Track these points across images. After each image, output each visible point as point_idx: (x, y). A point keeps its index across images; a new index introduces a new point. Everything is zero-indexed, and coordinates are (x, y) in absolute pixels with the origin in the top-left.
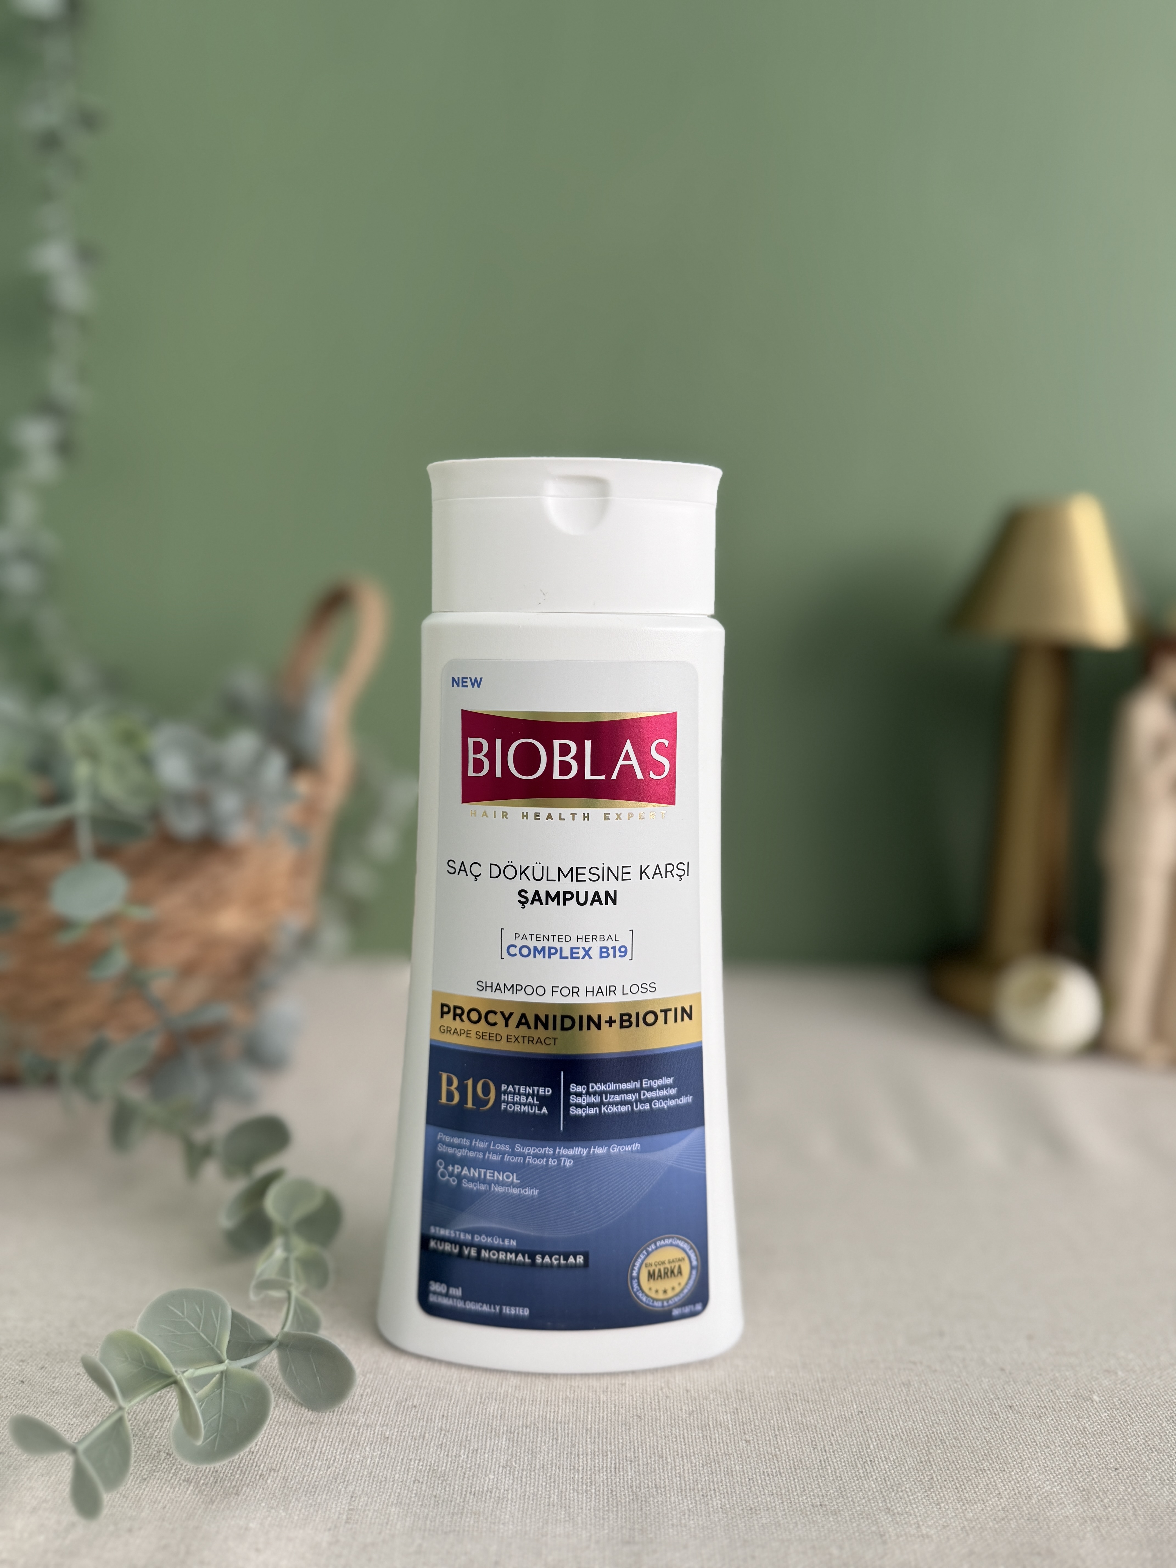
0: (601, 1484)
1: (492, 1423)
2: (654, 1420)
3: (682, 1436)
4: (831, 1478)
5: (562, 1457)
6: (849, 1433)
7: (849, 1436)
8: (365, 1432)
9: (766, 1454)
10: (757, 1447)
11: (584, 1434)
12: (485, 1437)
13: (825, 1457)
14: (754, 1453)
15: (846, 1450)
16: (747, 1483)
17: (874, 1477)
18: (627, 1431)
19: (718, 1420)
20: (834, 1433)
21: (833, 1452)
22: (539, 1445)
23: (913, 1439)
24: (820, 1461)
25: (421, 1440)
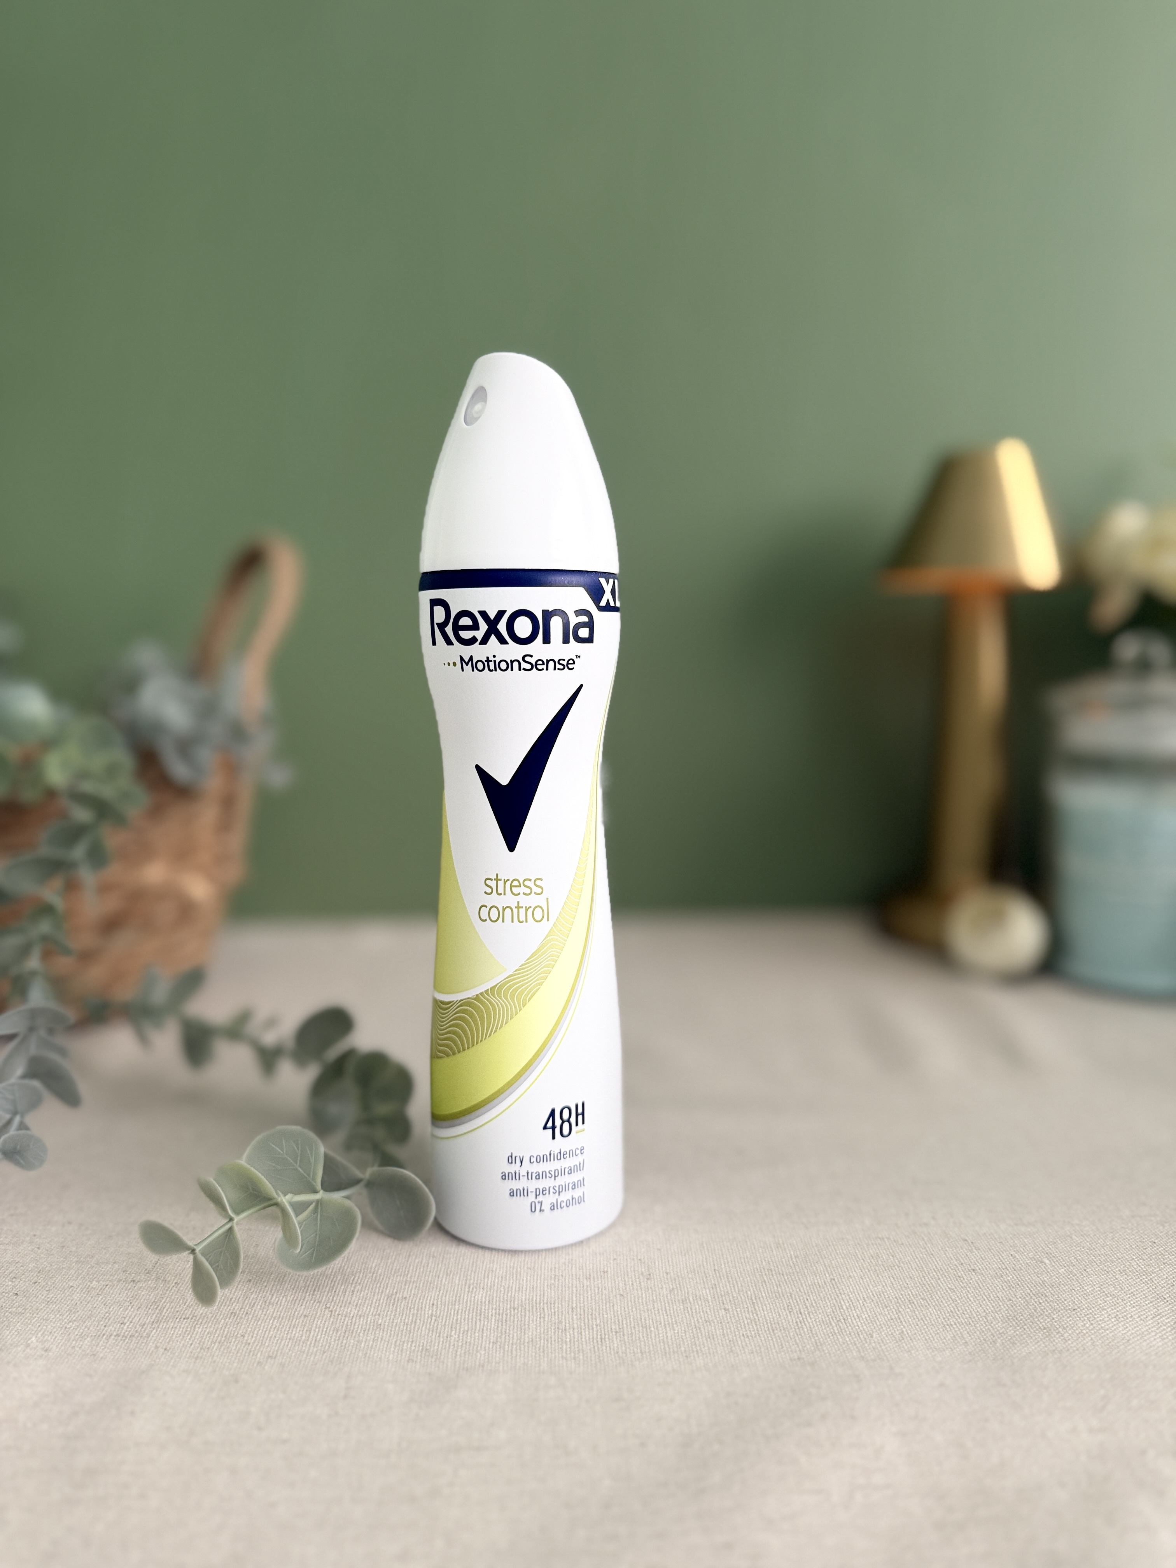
0: (589, 1351)
1: (481, 1308)
2: (636, 1298)
3: (664, 1309)
4: (808, 1336)
5: (550, 1332)
6: (822, 1297)
7: (823, 1300)
8: (357, 1321)
9: (745, 1319)
10: (736, 1314)
11: (570, 1312)
12: (474, 1319)
13: (801, 1319)
14: (733, 1319)
15: (821, 1311)
16: (728, 1343)
17: (848, 1332)
18: (612, 1308)
19: (698, 1294)
20: (808, 1298)
21: (808, 1313)
22: (527, 1323)
23: (883, 1300)
24: (797, 1322)
25: (413, 1325)
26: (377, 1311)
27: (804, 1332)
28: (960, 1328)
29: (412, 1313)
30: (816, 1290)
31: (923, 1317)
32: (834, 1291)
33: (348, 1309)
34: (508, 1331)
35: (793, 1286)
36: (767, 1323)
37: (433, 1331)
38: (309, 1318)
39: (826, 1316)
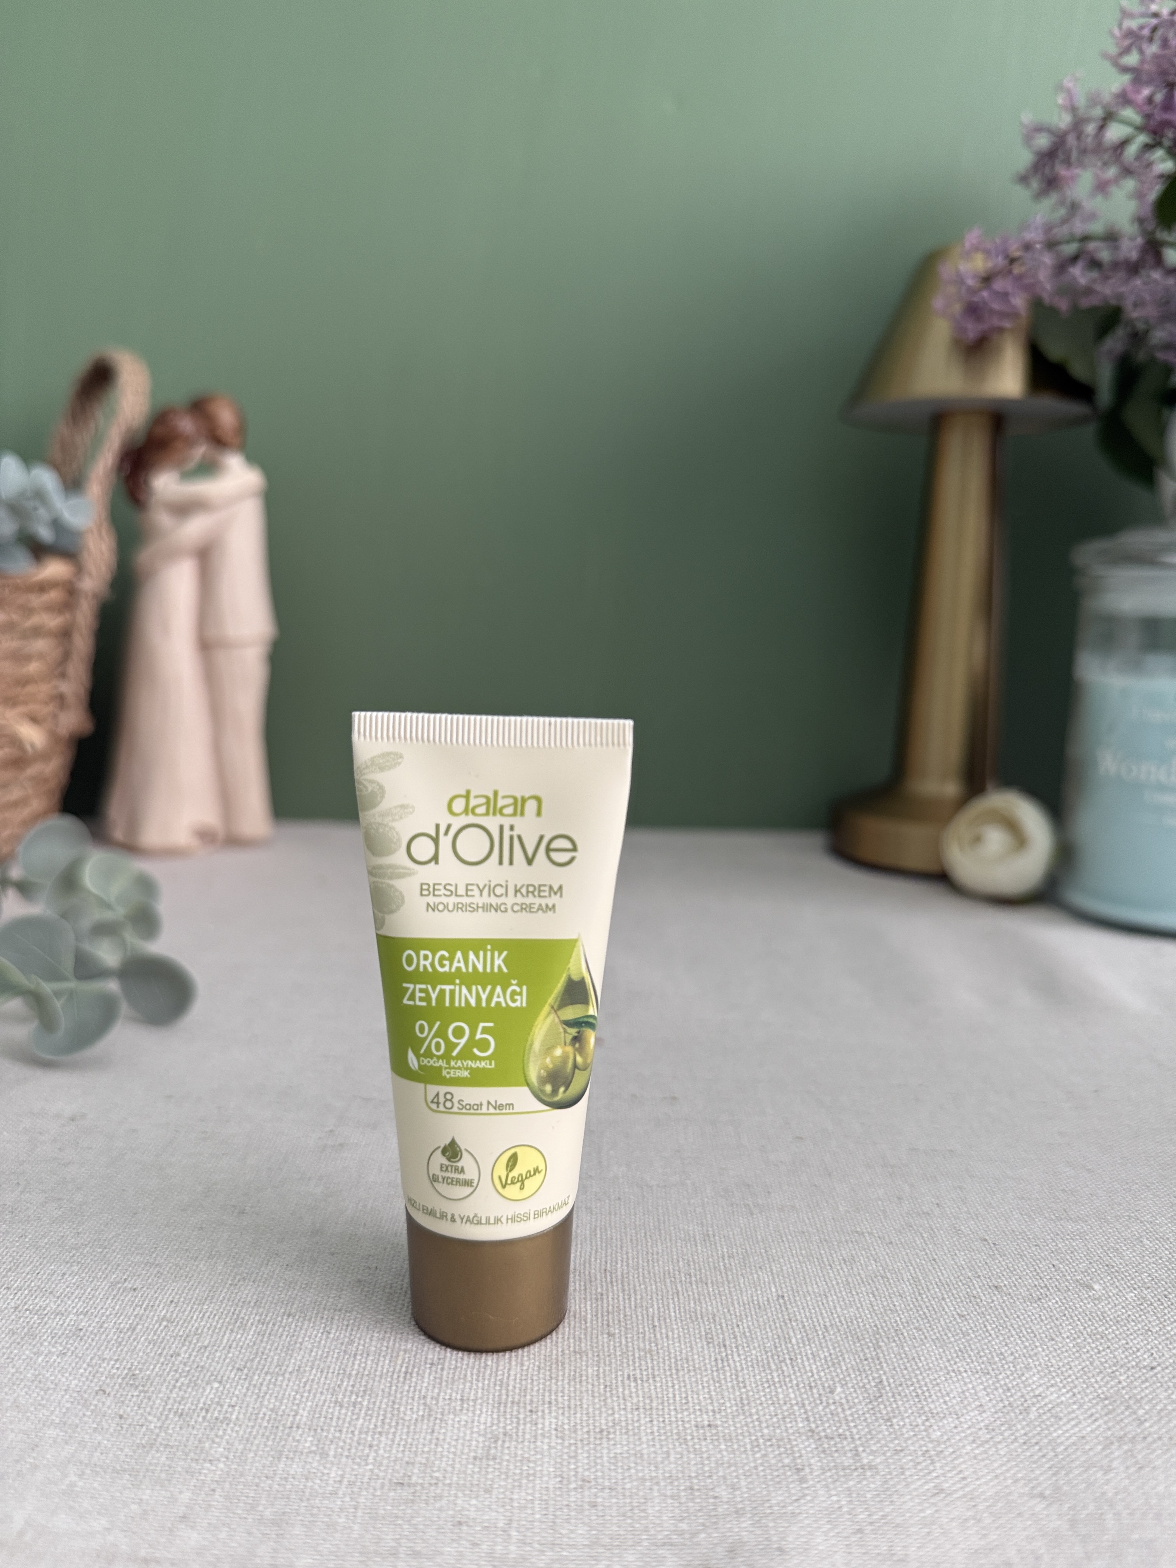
6: (762, 1324)
9: (636, 1351)
10: (624, 1342)
13: (724, 1354)
14: (618, 1349)
15: (756, 1345)
16: (602, 1391)
17: (795, 1382)
20: (740, 1323)
21: (737, 1347)
24: (716, 1360)
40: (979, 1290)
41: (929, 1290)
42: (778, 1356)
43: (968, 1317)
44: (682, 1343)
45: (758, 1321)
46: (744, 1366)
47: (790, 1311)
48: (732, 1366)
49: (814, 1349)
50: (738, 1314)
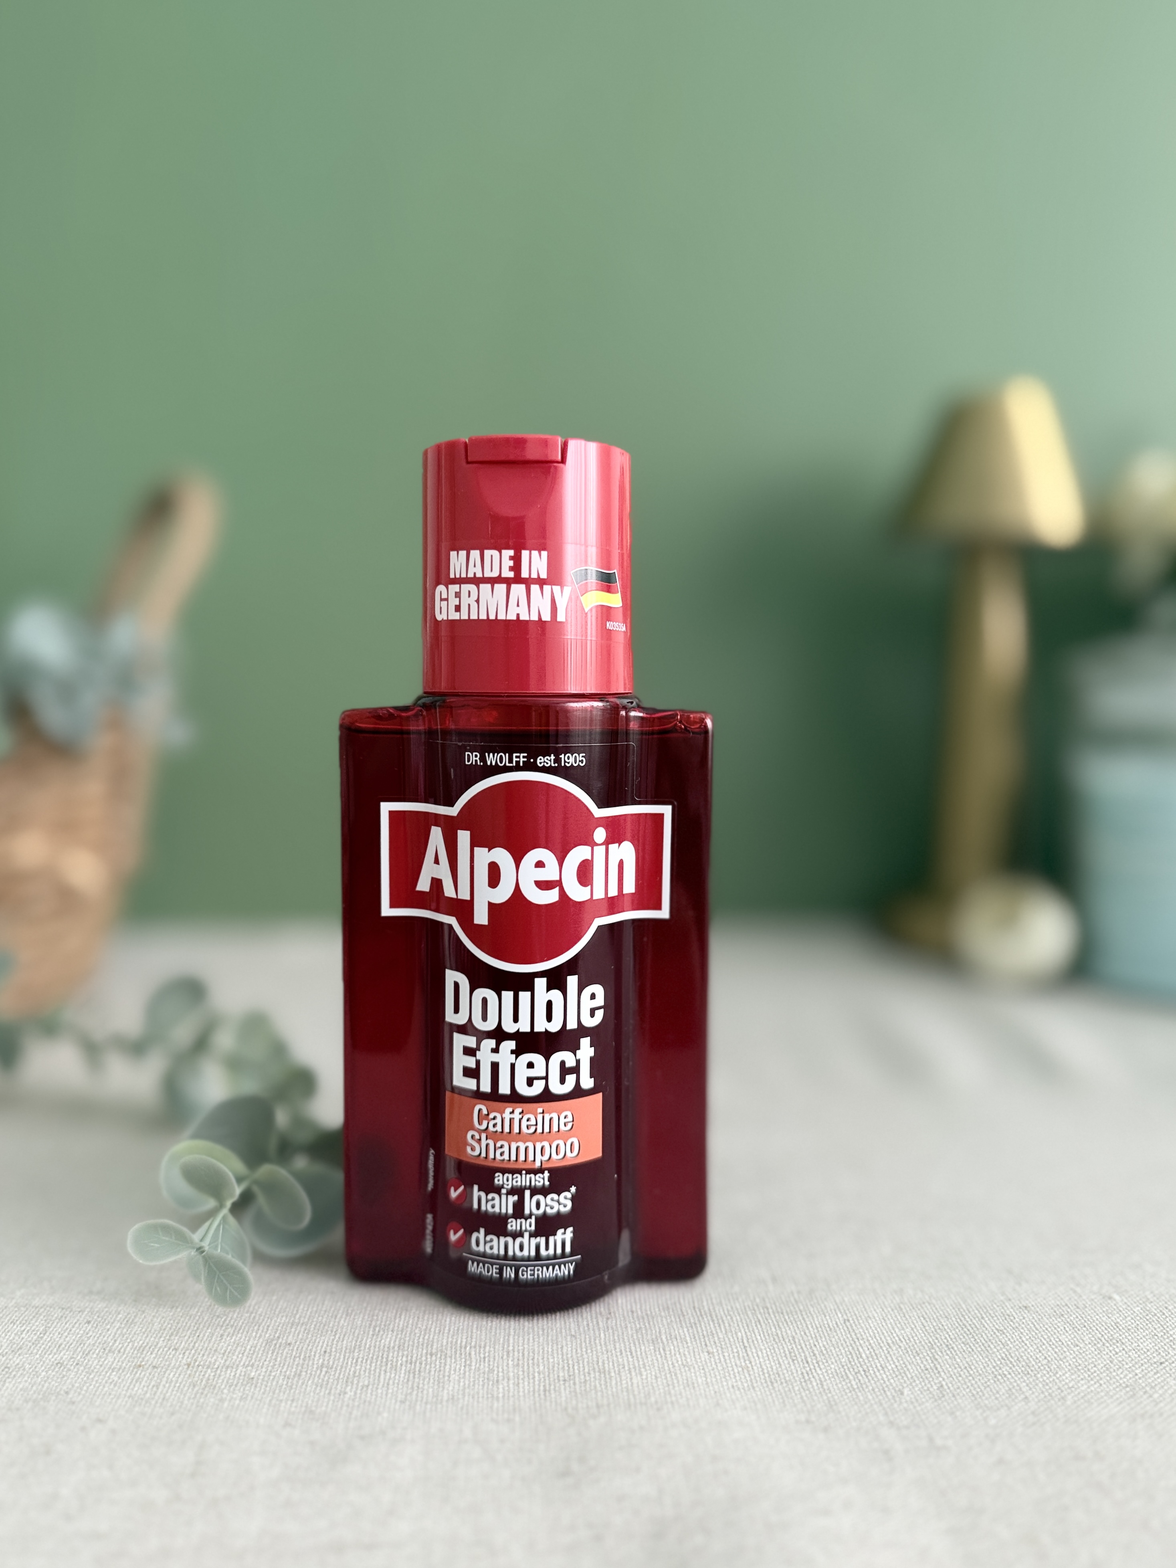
1: (388, 1356)
4: (817, 1392)
6: (834, 1343)
7: (836, 1346)
12: (378, 1370)
13: (808, 1369)
15: (833, 1360)
17: (870, 1388)
20: (816, 1343)
21: (817, 1363)
22: (447, 1374)
23: (913, 1346)
24: (802, 1373)
26: (250, 1362)
27: (813, 1387)
28: (1016, 1379)
29: (296, 1363)
30: (826, 1334)
31: (966, 1365)
32: (849, 1336)
33: (212, 1358)
34: (421, 1386)
35: (796, 1328)
36: (764, 1374)
37: (321, 1386)
38: (159, 1370)
39: (840, 1366)
40: (1012, 1310)
41: (970, 1312)
42: (854, 1369)
43: (1005, 1331)
44: (772, 1360)
45: (831, 1341)
46: (827, 1378)
47: (857, 1332)
48: (817, 1378)
49: (882, 1363)
50: (813, 1336)
